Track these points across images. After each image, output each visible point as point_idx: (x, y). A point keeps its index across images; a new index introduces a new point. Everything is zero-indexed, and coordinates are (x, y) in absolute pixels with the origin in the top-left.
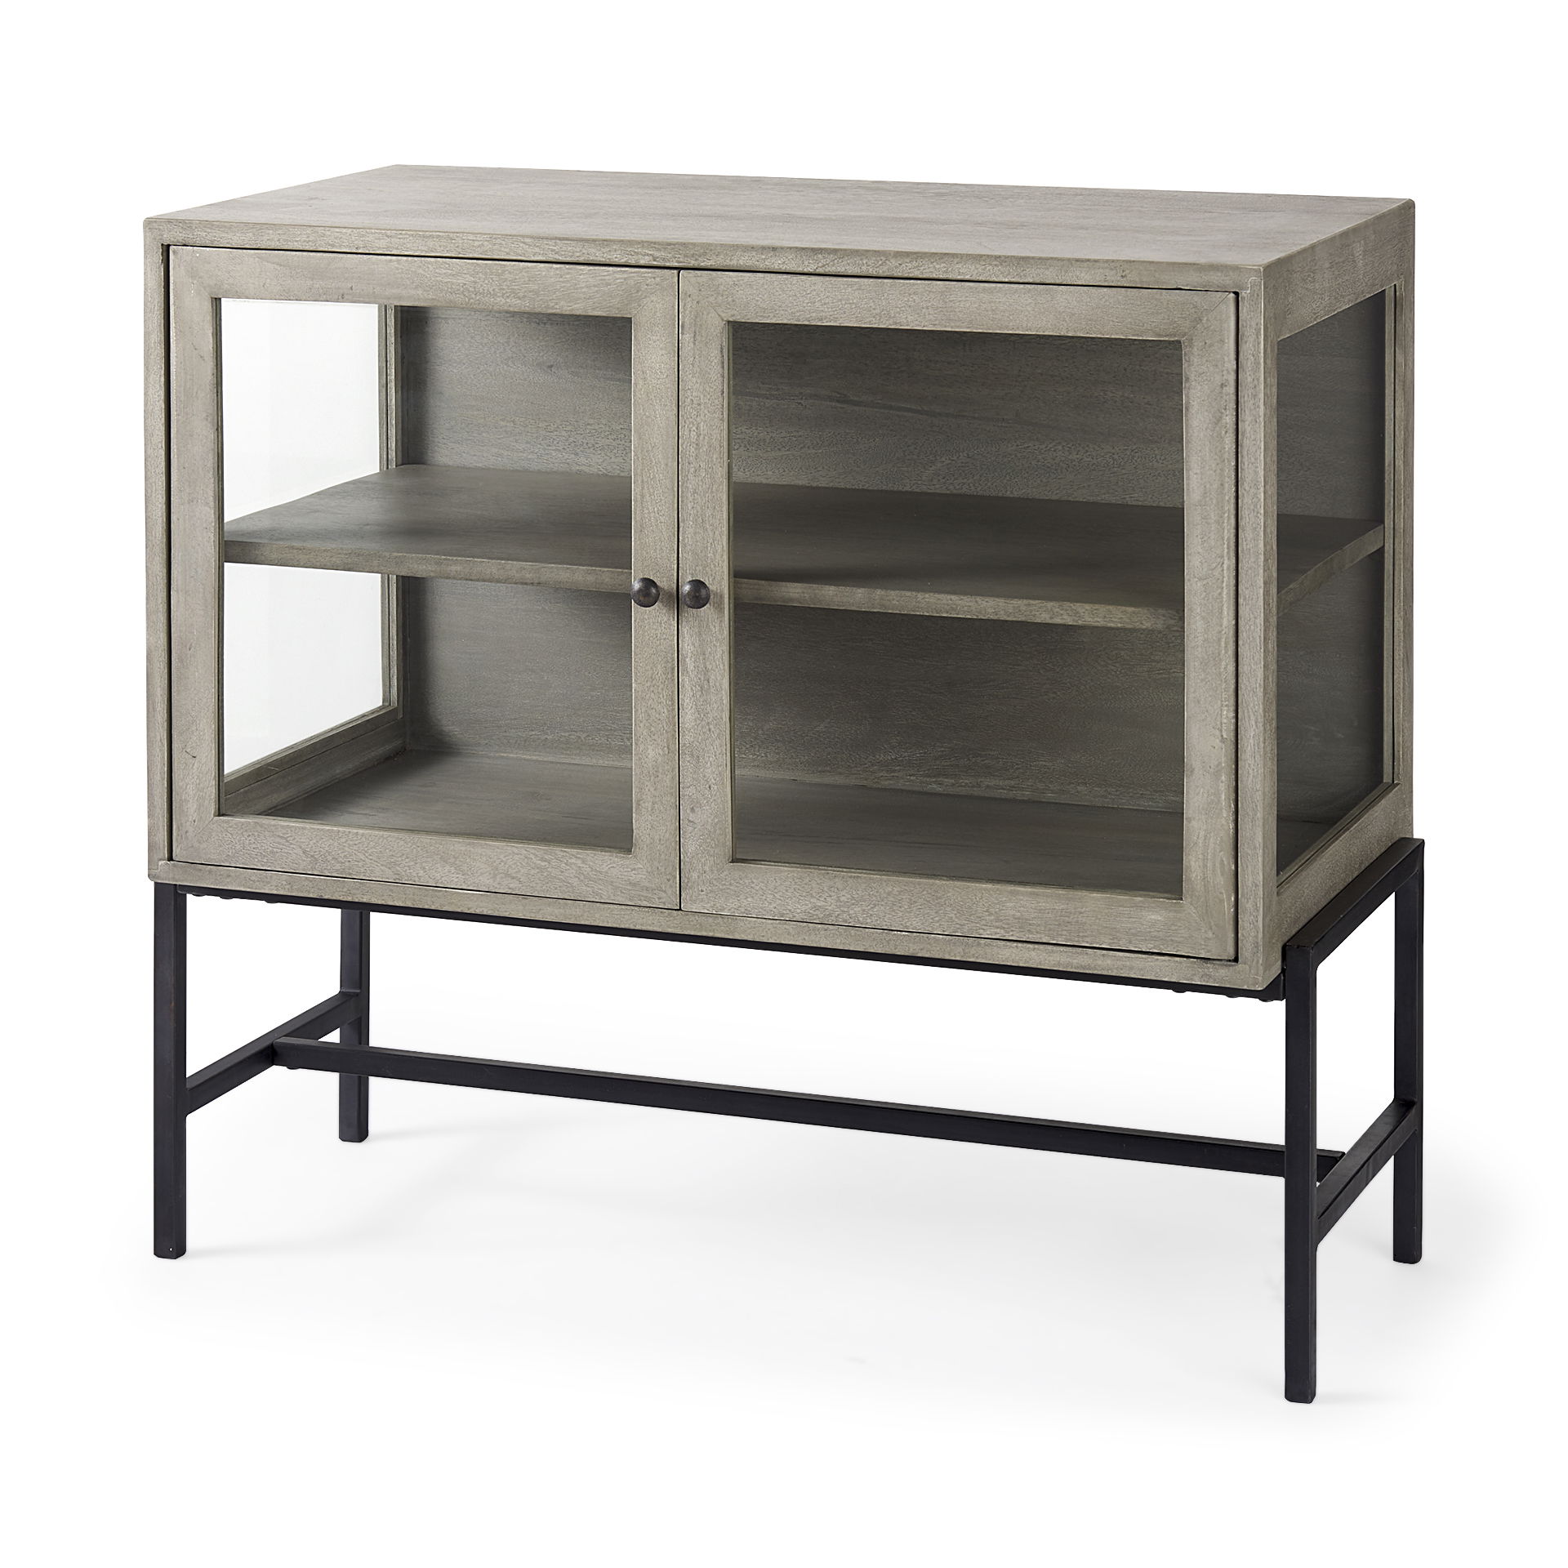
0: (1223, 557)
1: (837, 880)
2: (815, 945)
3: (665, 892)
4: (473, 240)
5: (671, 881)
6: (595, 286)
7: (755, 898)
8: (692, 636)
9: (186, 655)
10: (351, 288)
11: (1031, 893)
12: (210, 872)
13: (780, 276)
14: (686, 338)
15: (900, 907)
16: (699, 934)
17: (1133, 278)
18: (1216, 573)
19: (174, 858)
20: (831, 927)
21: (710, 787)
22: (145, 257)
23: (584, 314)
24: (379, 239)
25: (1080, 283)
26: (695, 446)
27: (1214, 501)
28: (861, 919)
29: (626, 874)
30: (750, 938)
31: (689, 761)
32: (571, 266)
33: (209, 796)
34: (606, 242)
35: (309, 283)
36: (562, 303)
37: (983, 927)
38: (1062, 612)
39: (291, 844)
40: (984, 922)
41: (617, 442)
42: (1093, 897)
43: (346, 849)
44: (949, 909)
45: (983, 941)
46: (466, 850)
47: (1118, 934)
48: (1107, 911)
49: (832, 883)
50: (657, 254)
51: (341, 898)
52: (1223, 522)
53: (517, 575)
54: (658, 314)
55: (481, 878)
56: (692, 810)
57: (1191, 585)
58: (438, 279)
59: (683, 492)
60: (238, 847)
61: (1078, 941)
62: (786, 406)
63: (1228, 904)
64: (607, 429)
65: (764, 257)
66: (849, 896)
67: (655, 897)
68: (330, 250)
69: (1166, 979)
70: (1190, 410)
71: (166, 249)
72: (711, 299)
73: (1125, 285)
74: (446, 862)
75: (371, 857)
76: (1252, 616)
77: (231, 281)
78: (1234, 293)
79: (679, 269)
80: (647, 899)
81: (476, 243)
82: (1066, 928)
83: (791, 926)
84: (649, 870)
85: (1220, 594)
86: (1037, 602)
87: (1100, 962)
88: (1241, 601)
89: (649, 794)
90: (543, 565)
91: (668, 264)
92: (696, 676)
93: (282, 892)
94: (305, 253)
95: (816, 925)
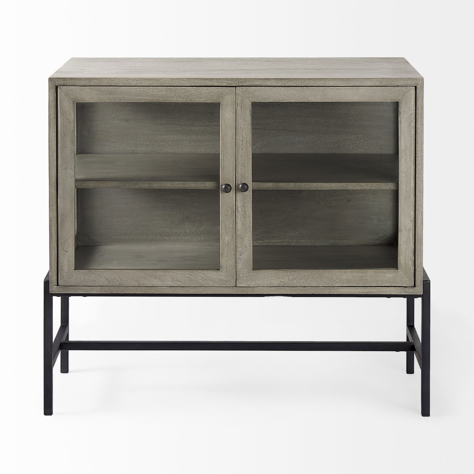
0: (411, 166)
1: (288, 273)
2: (281, 294)
3: (231, 281)
4: (166, 80)
5: (233, 278)
6: (208, 93)
7: (261, 281)
8: (240, 201)
9: (64, 219)
10: (123, 97)
11: (351, 272)
12: (72, 288)
13: (270, 87)
14: (239, 108)
15: (309, 279)
16: (242, 293)
17: (384, 83)
18: (409, 171)
19: (59, 285)
20: (286, 288)
21: (246, 247)
22: (49, 90)
23: (204, 102)
24: (133, 81)
25: (367, 86)
26: (241, 141)
27: (409, 149)
28: (296, 284)
29: (218, 277)
30: (259, 293)
31: (239, 240)
32: (200, 87)
33: (72, 264)
34: (211, 79)
35: (108, 96)
36: (197, 99)
37: (335, 283)
38: (357, 186)
39: (102, 277)
40: (336, 282)
41: (151, 143)
42: (370, 271)
43: (121, 277)
44: (324, 279)
45: (335, 288)
46: (163, 274)
47: (378, 282)
48: (375, 275)
49: (286, 274)
50: (229, 82)
51: (119, 293)
52: (412, 155)
53: (177, 186)
54: (229, 101)
55: (168, 282)
56: (240, 255)
57: (401, 175)
58: (154, 93)
59: (237, 156)
60: (82, 279)
61: (366, 285)
62: (207, 129)
63: (413, 270)
64: (147, 139)
65: (264, 82)
66: (292, 277)
67: (228, 283)
68: (116, 85)
69: (393, 294)
70: (401, 122)
71: (57, 87)
72: (247, 95)
73: (381, 86)
74: (156, 278)
75: (130, 279)
76: (420, 183)
77: (80, 97)
78: (415, 86)
79: (236, 87)
80: (225, 284)
81: (167, 81)
82: (362, 281)
83: (273, 288)
84: (226, 275)
85: (410, 177)
86: (349, 183)
87: (372, 291)
88: (417, 179)
89: (226, 251)
90: (186, 182)
91: (232, 85)
92: (242, 213)
93: (98, 293)
94: (107, 87)
95: (281, 287)
